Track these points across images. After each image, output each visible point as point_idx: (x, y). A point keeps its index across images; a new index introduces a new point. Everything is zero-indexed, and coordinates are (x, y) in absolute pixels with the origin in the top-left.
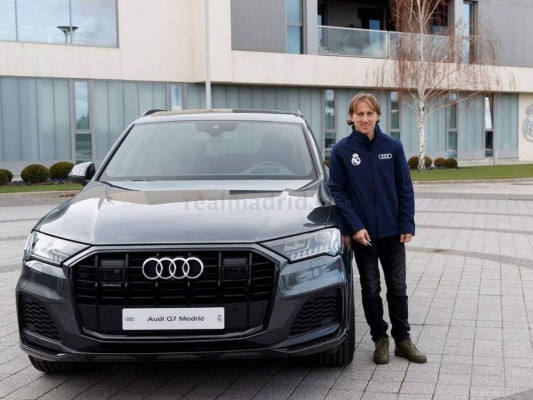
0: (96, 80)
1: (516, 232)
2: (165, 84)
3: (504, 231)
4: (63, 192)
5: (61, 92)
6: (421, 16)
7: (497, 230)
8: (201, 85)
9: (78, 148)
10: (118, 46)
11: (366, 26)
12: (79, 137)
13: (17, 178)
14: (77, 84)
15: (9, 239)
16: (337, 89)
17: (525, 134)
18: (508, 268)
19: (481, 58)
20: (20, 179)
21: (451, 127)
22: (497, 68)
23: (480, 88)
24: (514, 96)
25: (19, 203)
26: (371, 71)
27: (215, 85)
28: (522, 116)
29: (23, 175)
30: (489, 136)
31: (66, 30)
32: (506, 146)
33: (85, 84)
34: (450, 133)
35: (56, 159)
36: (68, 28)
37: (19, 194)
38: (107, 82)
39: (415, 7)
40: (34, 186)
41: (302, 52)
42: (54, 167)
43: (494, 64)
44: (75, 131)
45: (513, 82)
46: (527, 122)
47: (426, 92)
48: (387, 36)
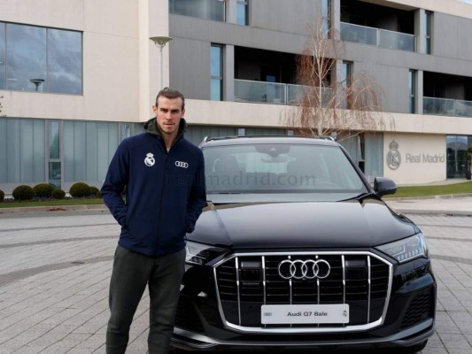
0: (65, 120)
2: (117, 123)
5: (39, 130)
10: (82, 94)
11: (264, 79)
13: (8, 196)
16: (247, 128)
17: (388, 164)
20: (11, 197)
24: (381, 134)
25: (13, 215)
28: (386, 149)
29: (14, 194)
30: (362, 165)
33: (57, 123)
37: (17, 209)
38: (74, 121)
40: (23, 202)
41: (222, 99)
42: (36, 187)
44: (48, 160)
46: (390, 155)
48: (286, 87)
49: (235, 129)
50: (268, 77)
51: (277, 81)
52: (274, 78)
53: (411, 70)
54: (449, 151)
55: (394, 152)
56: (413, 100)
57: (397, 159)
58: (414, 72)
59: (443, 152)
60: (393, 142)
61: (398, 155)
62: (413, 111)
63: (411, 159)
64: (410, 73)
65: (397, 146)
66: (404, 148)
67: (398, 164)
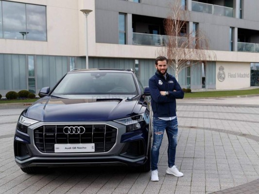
0: (37, 55)
1: (222, 119)
2: (67, 57)
3: (217, 119)
4: (25, 103)
5: (22, 60)
6: (177, 29)
7: (214, 119)
8: (84, 58)
9: (29, 84)
10: (47, 41)
11: (151, 33)
12: (30, 80)
13: (4, 97)
14: (29, 57)
15: (6, 123)
16: (140, 60)
17: (218, 79)
18: (223, 134)
19: (202, 47)
20: (5, 98)
21: (188, 75)
22: (209, 51)
23: (202, 59)
24: (214, 62)
25: (6, 108)
26: (157, 52)
27: (90, 58)
28: (217, 71)
29: (7, 96)
30: (204, 79)
31: (23, 33)
32: (211, 83)
33: (33, 57)
34: (187, 78)
35: (20, 89)
36: (25, 33)
37: (6, 104)
38: (42, 56)
39: (174, 25)
40: (12, 101)
41: (125, 44)
42: (20, 92)
43: (207, 49)
44: (28, 77)
45: (215, 57)
46: (219, 74)
47: (179, 61)
48: (161, 37)
49: (133, 60)
50: (154, 31)
51: (158, 34)
52: (156, 31)
53: (231, 27)
54: (252, 71)
55: (221, 72)
56: (232, 44)
57: (223, 76)
58: (233, 28)
59: (248, 72)
60: (221, 67)
61: (224, 74)
62: (232, 50)
63: (231, 76)
64: (231, 29)
65: (223, 69)
66: (227, 70)
67: (224, 78)
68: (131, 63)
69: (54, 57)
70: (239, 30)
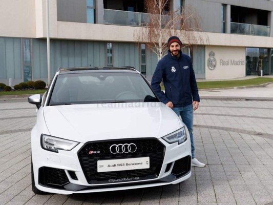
2: (20, 38)
6: (160, 5)
11: (126, 9)
17: (208, 66)
24: (203, 47)
28: (207, 57)
41: (95, 23)
46: (209, 60)
47: (163, 44)
48: (139, 15)
49: (105, 43)
50: (129, 8)
51: (135, 11)
52: (133, 8)
53: (222, 4)
55: (212, 58)
56: (225, 24)
57: (214, 63)
58: (225, 6)
59: (243, 59)
60: (212, 52)
61: (215, 60)
62: (224, 31)
63: (224, 63)
64: (222, 6)
65: (214, 55)
66: (219, 56)
67: (215, 66)
68: (102, 47)
69: (3, 39)
70: (233, 7)
